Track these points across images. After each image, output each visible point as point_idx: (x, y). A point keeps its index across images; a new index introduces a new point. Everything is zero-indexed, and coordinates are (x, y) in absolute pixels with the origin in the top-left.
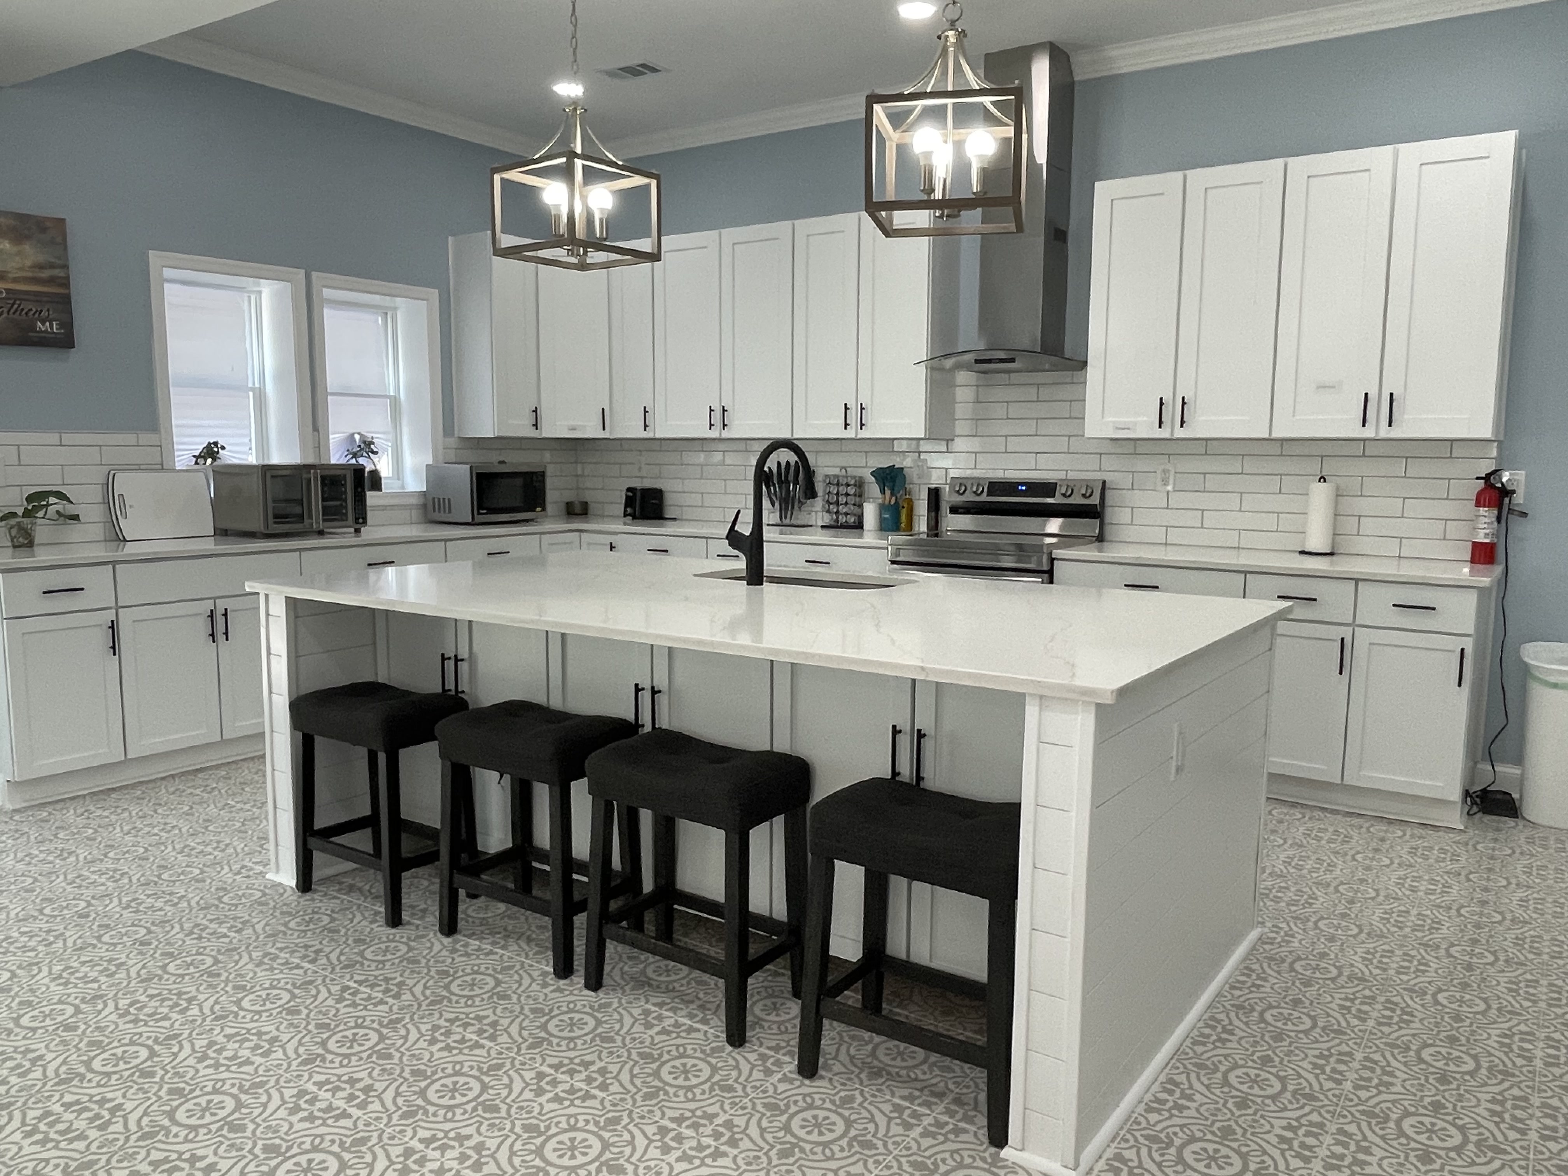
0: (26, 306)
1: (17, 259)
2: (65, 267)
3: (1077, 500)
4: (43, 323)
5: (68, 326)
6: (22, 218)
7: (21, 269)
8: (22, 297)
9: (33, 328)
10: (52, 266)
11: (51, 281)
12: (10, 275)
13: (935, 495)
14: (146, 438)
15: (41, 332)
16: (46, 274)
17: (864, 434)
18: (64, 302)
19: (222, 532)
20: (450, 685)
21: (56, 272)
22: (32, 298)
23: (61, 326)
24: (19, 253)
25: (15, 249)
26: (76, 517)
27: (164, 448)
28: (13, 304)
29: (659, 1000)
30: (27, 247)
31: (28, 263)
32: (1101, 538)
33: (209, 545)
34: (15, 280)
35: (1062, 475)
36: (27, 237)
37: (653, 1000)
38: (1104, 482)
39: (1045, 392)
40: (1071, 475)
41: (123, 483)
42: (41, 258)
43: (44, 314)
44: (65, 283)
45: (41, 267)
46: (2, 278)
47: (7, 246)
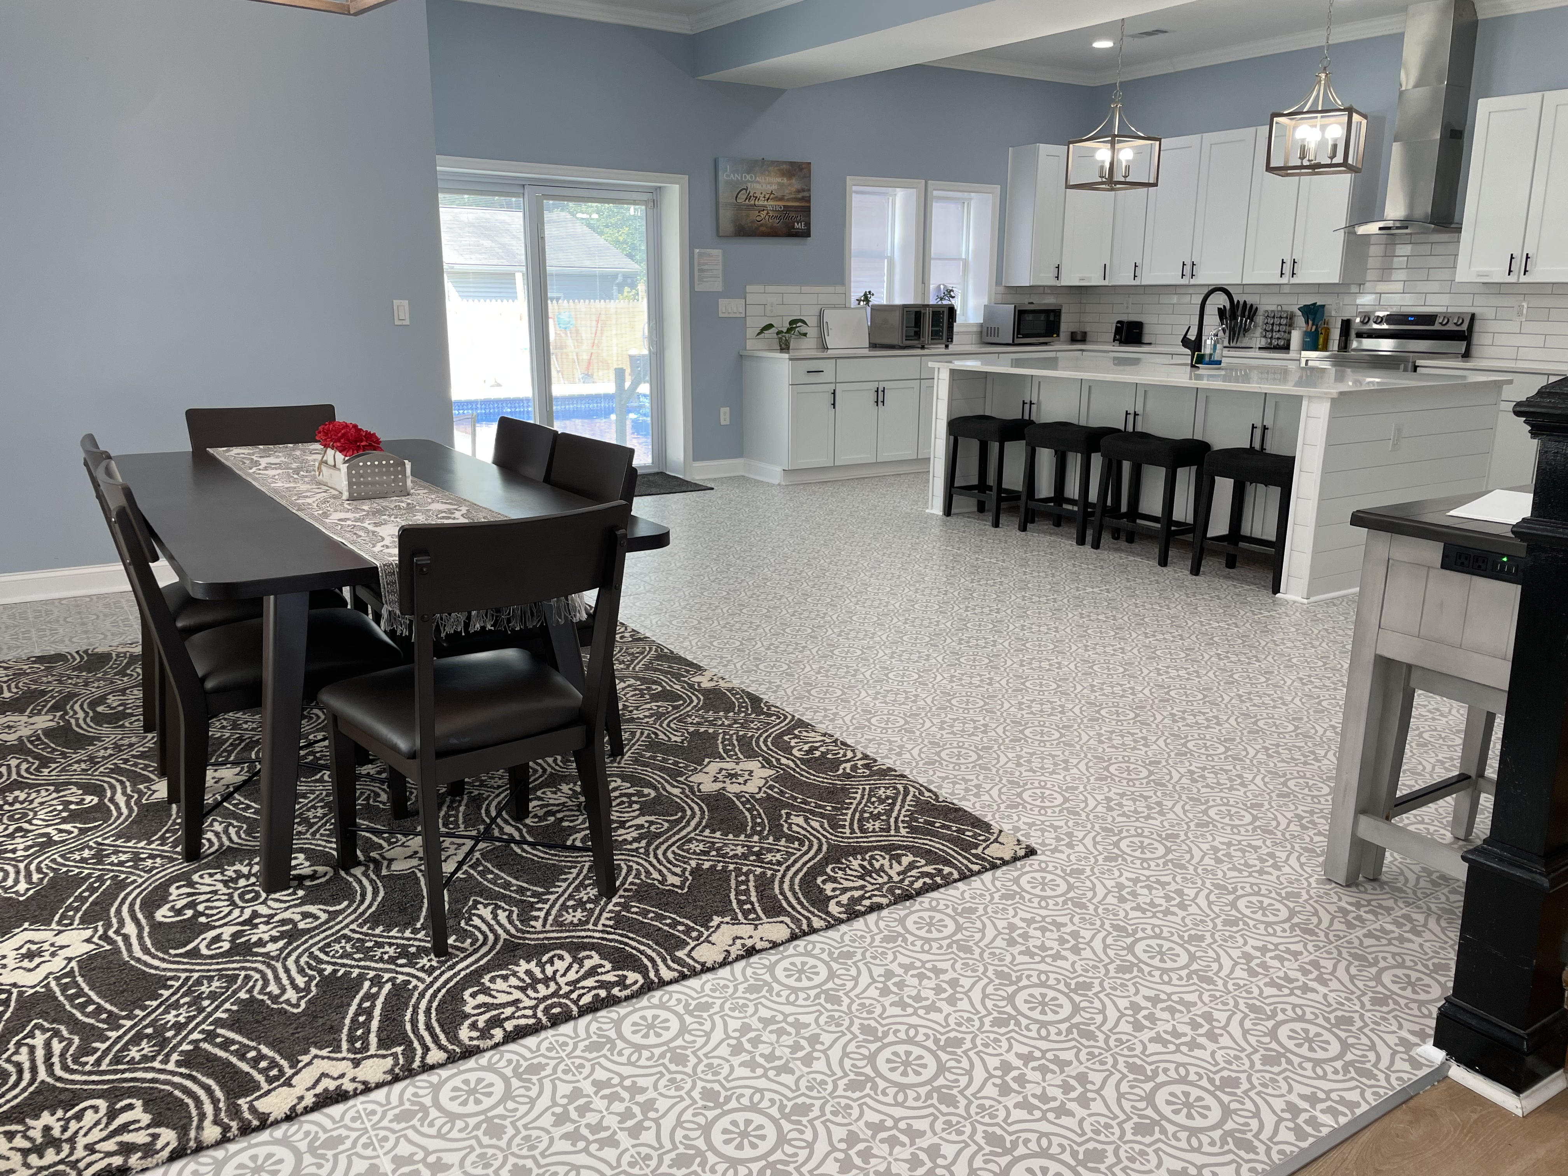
0: (792, 214)
1: (789, 188)
2: (809, 190)
3: (1451, 327)
4: (798, 224)
5: (808, 225)
7: (791, 193)
8: (790, 209)
9: (793, 227)
10: (804, 191)
11: (802, 199)
12: (786, 198)
13: (1346, 325)
14: (839, 289)
15: (796, 228)
16: (801, 195)
17: (1294, 281)
18: (807, 210)
19: (873, 346)
21: (806, 194)
22: (794, 209)
23: (805, 224)
24: (790, 185)
25: (790, 182)
26: (805, 335)
27: (846, 294)
28: (786, 214)
30: (793, 181)
31: (794, 190)
32: (1467, 355)
33: (866, 352)
34: (788, 200)
35: (1444, 310)
36: (794, 175)
38: (1473, 315)
39: (1438, 249)
40: (1450, 310)
41: (828, 316)
42: (800, 187)
43: (799, 218)
44: (809, 201)
45: (798, 191)
46: (781, 199)
47: (785, 180)
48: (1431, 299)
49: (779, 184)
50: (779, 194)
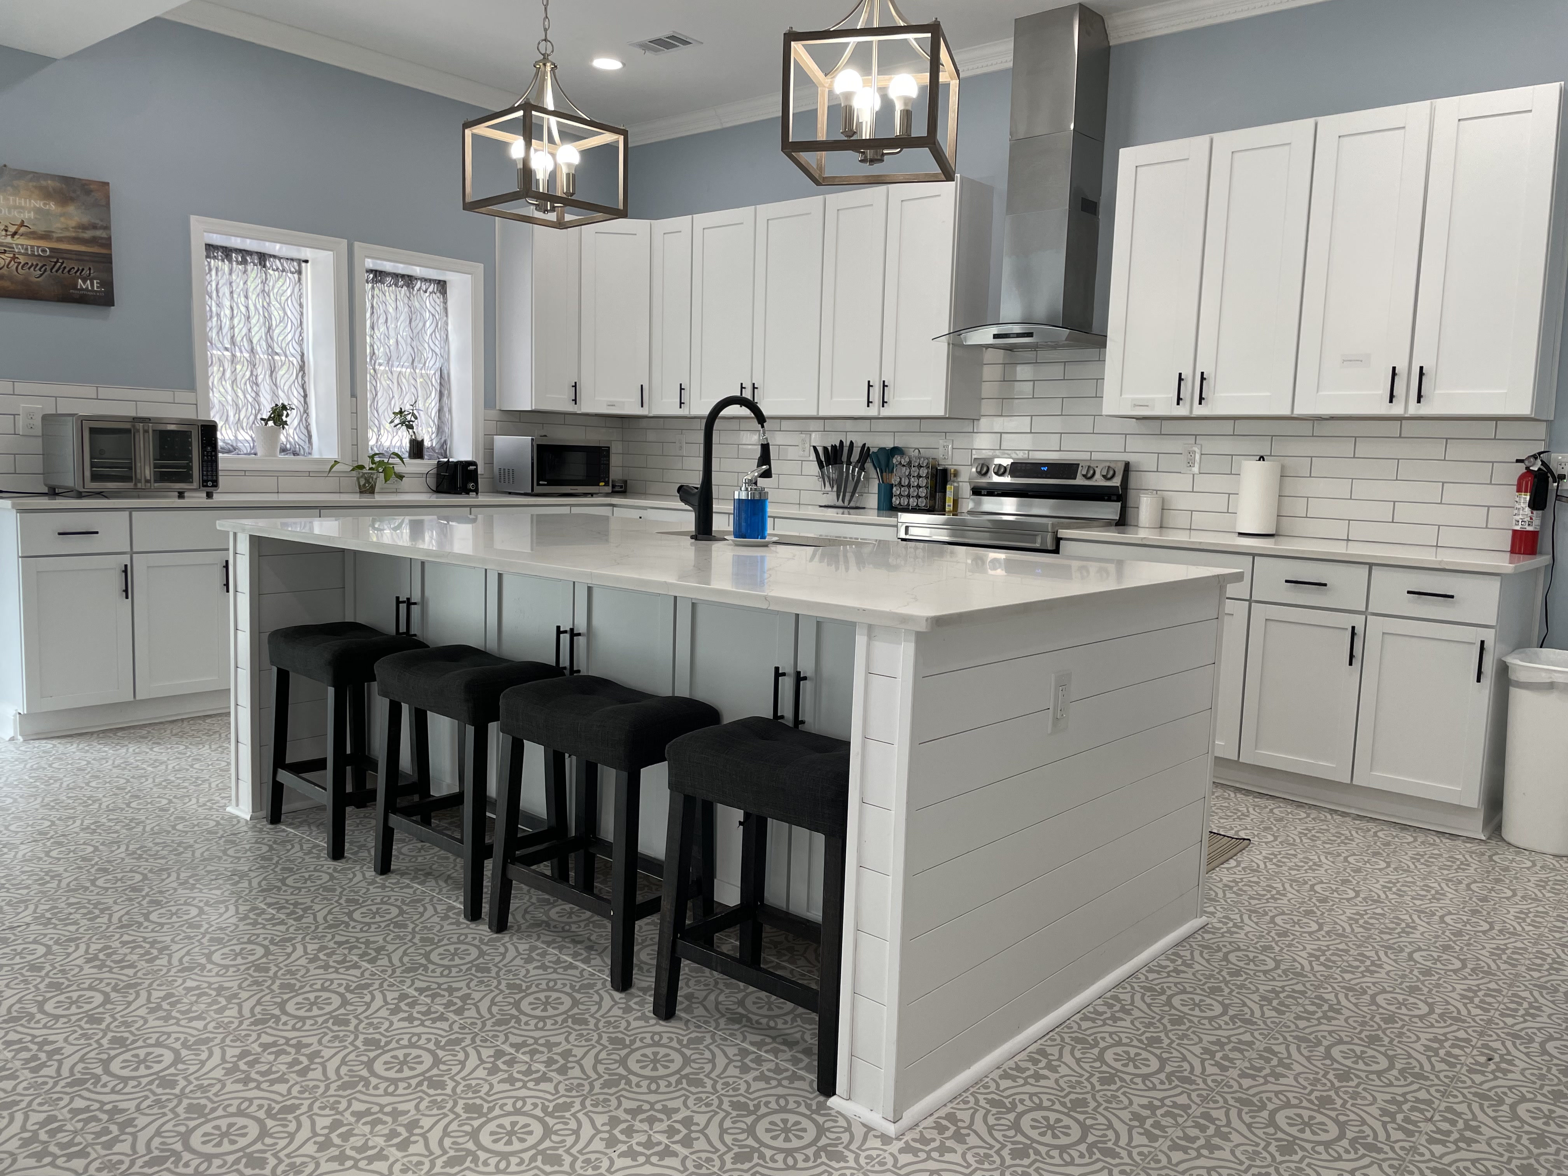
0: (68, 265)
1: (62, 219)
2: (107, 228)
3: (1098, 481)
4: (84, 282)
5: (108, 285)
6: (66, 180)
7: (66, 229)
8: (65, 255)
9: (75, 286)
10: (95, 227)
11: (93, 241)
12: (55, 235)
14: (184, 396)
15: (82, 289)
16: (88, 234)
17: (886, 412)
20: (403, 629)
21: (99, 233)
22: (74, 257)
23: (102, 284)
24: (63, 215)
25: (59, 210)
27: (199, 407)
28: (56, 263)
29: (550, 939)
30: (71, 209)
31: (72, 223)
32: (1122, 522)
34: (59, 240)
35: (1087, 456)
36: (72, 200)
37: (543, 938)
38: (1127, 465)
39: (1073, 371)
40: (1095, 456)
42: (85, 219)
43: (86, 272)
44: (107, 243)
45: (84, 227)
46: (46, 236)
47: (52, 206)
48: (1069, 443)
49: (38, 211)
50: (41, 228)
